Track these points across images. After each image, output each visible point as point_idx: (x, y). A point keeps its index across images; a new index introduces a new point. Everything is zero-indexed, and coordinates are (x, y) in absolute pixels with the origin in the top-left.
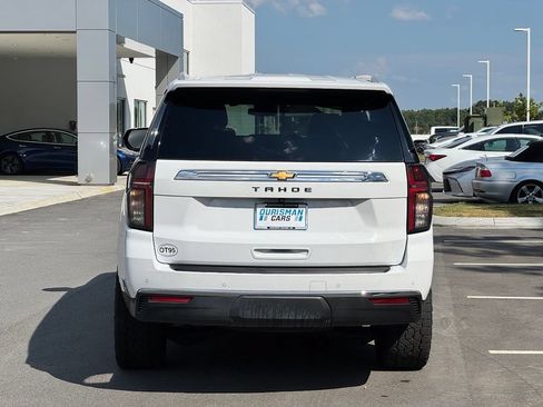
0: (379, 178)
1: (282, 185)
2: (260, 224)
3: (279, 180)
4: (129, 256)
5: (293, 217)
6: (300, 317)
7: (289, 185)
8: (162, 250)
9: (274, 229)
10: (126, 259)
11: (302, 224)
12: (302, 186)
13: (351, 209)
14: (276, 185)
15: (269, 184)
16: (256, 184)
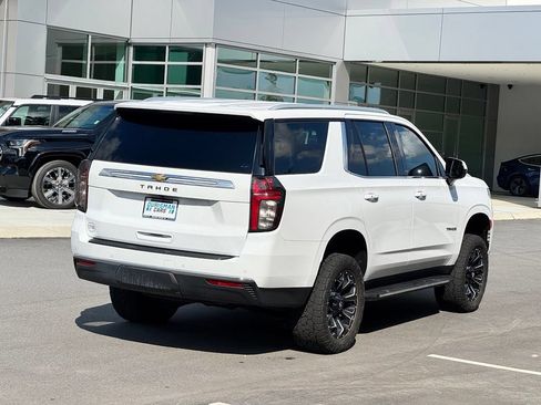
0: (227, 185)
1: (159, 184)
2: (146, 213)
3: (158, 181)
5: (168, 210)
6: (157, 287)
7: (163, 185)
9: (155, 218)
11: (172, 216)
12: (172, 186)
13: (208, 208)
14: (155, 184)
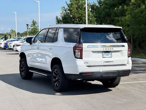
1: (108, 48)
2: (104, 56)
3: (108, 47)
4: (78, 65)
5: (109, 55)
8: (85, 63)
9: (106, 57)
10: (77, 65)
11: (111, 56)
12: (112, 48)
15: (106, 48)
16: (103, 48)
